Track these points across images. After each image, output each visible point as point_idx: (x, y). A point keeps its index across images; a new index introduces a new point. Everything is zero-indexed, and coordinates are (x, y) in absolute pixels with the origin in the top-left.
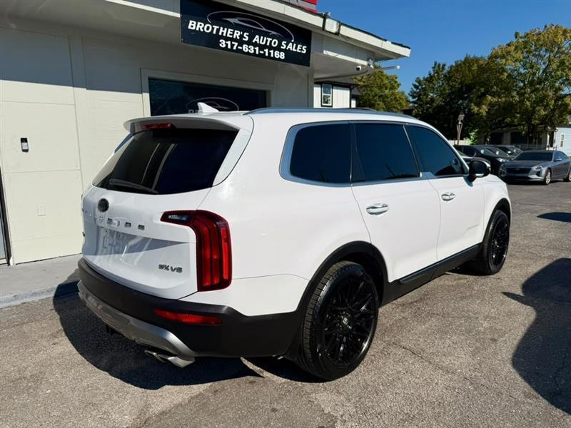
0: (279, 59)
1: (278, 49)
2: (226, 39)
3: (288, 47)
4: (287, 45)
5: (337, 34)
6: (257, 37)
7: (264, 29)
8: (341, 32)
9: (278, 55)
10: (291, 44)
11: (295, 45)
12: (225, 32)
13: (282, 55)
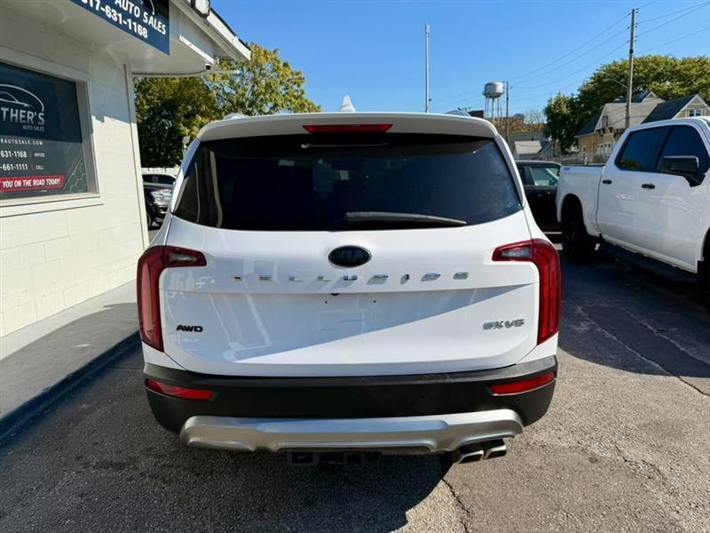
0: (143, 37)
1: (141, 21)
3: (150, 22)
4: (148, 18)
5: (205, 16)
8: (208, 18)
9: (141, 30)
10: (152, 18)
11: (155, 20)
13: (145, 32)
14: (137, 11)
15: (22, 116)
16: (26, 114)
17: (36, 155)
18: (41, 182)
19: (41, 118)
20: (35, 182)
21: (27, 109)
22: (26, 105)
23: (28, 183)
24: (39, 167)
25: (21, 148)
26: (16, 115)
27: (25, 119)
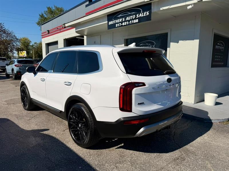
0: (136, 23)
2: (118, 23)
3: (140, 16)
4: (139, 15)
6: (127, 18)
7: (130, 13)
9: (135, 21)
10: (141, 14)
11: (143, 13)
12: (117, 21)
13: (137, 21)
14: (134, 16)
16: (149, 47)
19: (153, 46)
22: (150, 44)
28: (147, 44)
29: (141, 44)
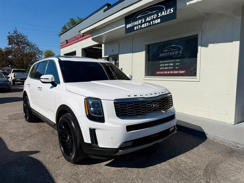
0: (158, 23)
1: (157, 18)
2: (136, 26)
3: (162, 14)
4: (161, 14)
6: (148, 18)
7: (150, 13)
9: (156, 21)
10: (163, 12)
11: (166, 11)
12: (136, 23)
13: (159, 20)
14: (155, 16)
15: (173, 53)
16: (175, 53)
17: (176, 64)
18: (177, 72)
19: (180, 52)
20: (174, 72)
21: (176, 51)
22: (176, 50)
23: (172, 72)
24: (177, 68)
25: (171, 63)
26: (172, 54)
27: (175, 54)
28: (173, 50)
29: (165, 49)
